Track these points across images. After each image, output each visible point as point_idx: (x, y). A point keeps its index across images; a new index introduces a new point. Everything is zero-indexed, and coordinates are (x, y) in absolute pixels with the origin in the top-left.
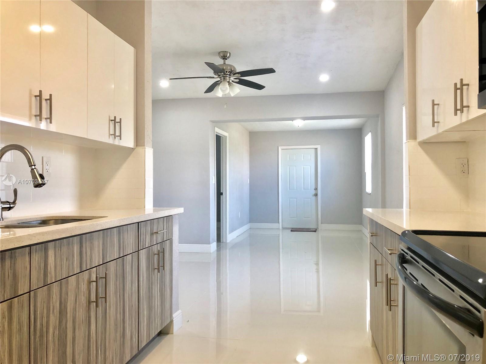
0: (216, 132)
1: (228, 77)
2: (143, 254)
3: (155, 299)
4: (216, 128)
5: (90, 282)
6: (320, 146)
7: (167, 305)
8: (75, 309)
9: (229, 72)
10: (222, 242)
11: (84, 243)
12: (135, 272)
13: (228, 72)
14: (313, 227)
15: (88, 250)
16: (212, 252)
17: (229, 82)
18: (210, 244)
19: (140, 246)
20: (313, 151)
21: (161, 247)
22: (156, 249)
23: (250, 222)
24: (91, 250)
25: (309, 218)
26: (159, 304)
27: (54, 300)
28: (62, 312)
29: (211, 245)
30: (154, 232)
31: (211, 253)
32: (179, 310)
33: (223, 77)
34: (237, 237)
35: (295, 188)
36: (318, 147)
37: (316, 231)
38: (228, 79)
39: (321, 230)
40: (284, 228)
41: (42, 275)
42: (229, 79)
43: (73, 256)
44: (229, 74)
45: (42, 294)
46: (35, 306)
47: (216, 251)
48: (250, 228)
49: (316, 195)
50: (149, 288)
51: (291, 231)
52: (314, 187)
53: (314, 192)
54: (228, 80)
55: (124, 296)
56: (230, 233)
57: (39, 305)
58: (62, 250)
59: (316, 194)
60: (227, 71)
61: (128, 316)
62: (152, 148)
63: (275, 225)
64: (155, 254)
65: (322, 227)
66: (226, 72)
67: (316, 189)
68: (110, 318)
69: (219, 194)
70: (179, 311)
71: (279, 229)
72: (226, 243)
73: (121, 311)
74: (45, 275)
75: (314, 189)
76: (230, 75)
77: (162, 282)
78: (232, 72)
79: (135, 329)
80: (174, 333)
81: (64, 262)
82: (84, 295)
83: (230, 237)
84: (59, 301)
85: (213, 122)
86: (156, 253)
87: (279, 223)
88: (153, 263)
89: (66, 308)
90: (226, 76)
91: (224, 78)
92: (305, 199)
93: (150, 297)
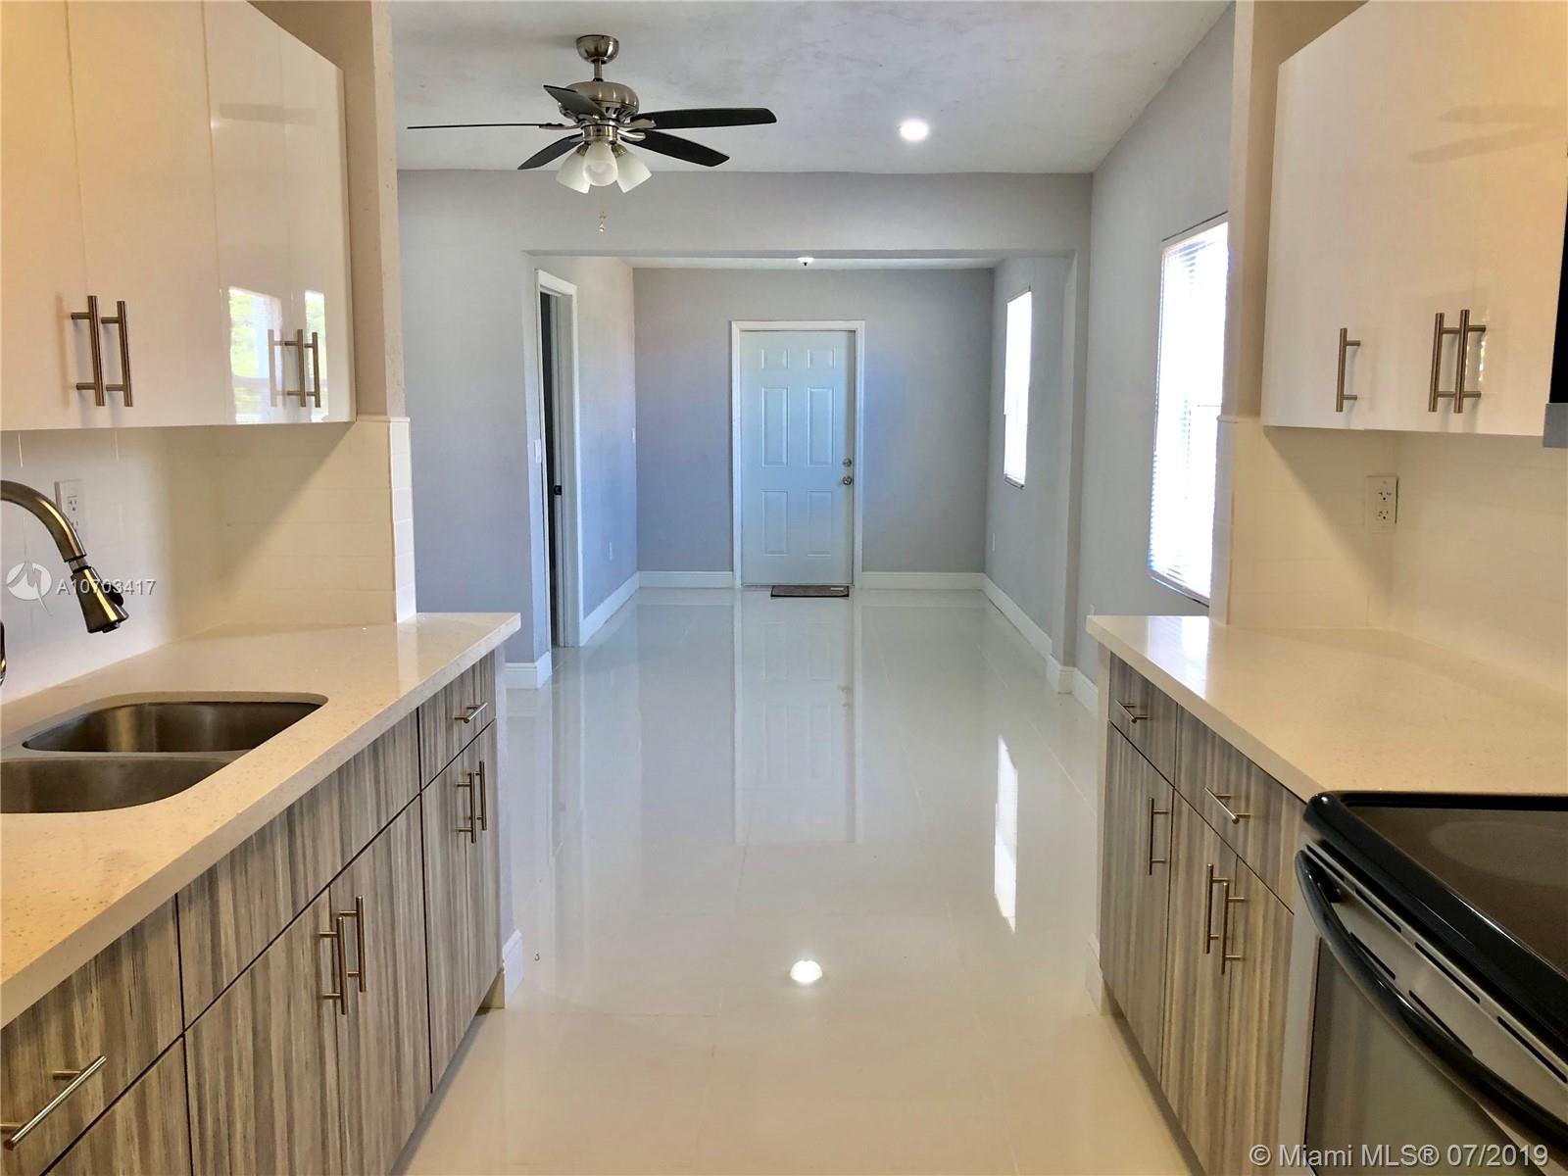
0: (541, 286)
1: (611, 128)
2: (432, 795)
3: (462, 924)
4: (541, 272)
5: (318, 937)
6: (864, 322)
7: (490, 929)
8: (288, 1039)
9: (617, 109)
10: (562, 644)
11: (296, 823)
12: (416, 865)
13: (611, 111)
14: (838, 580)
15: (308, 842)
16: (539, 686)
17: (613, 143)
18: (533, 661)
19: (425, 771)
20: (843, 338)
21: (472, 758)
22: (461, 767)
23: (639, 569)
24: (314, 840)
25: (828, 553)
26: (471, 935)
27: (241, 1033)
28: (260, 1058)
29: (537, 664)
30: (454, 717)
31: (536, 689)
32: (514, 930)
33: (595, 128)
34: (606, 622)
35: (785, 461)
36: (859, 326)
37: (848, 596)
38: (611, 134)
39: (862, 589)
40: (748, 587)
41: (208, 968)
42: (616, 134)
43: (275, 877)
44: (614, 116)
45: (210, 1026)
46: (199, 1075)
47: (550, 679)
48: (640, 588)
49: (849, 481)
50: (448, 893)
51: (772, 596)
52: (842, 457)
53: (843, 472)
54: (611, 139)
55: (394, 946)
56: (586, 614)
57: (206, 1063)
58: (249, 869)
59: (849, 477)
60: (608, 109)
61: (405, 1000)
62: (407, 415)
63: (719, 578)
64: (459, 786)
65: (867, 580)
66: (604, 111)
67: (849, 463)
68: (366, 1028)
69: (554, 490)
70: (517, 935)
71: (732, 588)
72: (576, 647)
73: (391, 993)
74: (216, 965)
75: (844, 463)
76: (617, 120)
77: (477, 865)
78: (626, 110)
79: (423, 1034)
80: (506, 1007)
81: (257, 906)
82: (305, 987)
83: (589, 625)
84: (251, 1034)
85: (532, 253)
86: (460, 781)
87: (733, 570)
88: (454, 813)
89: (267, 1041)
90: (605, 122)
91: (599, 131)
92: (814, 494)
93: (452, 924)
